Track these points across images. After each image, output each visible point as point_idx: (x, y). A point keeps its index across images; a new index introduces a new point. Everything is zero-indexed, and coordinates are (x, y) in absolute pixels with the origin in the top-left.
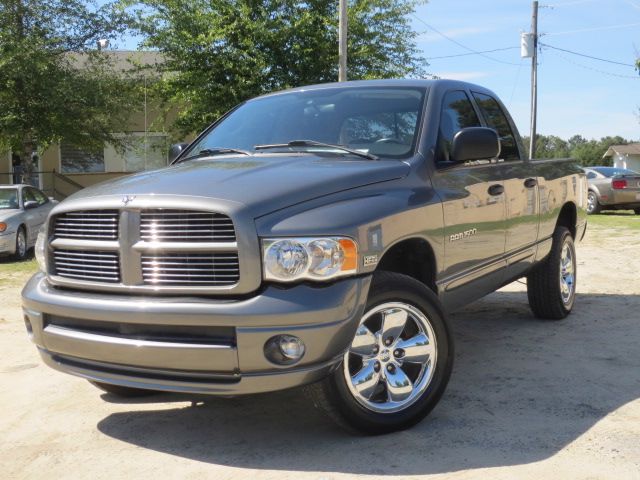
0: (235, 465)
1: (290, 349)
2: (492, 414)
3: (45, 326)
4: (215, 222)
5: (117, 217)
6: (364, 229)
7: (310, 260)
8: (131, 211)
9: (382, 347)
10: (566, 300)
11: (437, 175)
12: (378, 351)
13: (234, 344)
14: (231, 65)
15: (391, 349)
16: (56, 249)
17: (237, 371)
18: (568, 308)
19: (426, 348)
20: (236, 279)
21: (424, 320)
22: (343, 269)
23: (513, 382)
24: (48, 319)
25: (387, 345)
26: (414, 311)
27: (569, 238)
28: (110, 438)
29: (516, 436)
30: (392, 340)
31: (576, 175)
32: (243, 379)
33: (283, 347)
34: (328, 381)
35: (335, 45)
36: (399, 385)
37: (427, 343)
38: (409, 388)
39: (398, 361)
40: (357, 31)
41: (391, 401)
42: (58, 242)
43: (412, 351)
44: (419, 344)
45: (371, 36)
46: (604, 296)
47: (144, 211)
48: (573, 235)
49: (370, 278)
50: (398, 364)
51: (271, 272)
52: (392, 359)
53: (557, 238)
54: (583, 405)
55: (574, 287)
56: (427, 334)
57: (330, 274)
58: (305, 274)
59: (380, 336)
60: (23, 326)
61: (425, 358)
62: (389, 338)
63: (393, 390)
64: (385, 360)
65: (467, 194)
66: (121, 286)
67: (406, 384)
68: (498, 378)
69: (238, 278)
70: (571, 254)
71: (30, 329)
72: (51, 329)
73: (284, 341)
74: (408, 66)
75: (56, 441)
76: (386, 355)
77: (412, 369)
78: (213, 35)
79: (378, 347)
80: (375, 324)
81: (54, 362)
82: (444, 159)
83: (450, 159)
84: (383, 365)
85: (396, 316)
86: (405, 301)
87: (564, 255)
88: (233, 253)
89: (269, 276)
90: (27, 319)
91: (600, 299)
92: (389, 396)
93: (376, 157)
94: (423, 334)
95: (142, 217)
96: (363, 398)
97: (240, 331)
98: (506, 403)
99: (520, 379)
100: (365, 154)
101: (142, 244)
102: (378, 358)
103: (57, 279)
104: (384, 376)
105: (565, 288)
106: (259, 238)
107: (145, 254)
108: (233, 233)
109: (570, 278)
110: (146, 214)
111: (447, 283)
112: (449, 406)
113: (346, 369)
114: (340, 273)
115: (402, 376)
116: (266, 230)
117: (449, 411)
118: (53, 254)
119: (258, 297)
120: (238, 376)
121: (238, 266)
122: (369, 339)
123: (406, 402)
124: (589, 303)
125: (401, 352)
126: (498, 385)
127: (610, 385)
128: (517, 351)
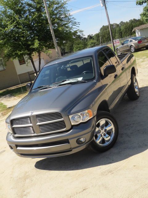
0: (75, 170)
1: (82, 139)
2: (130, 138)
3: (17, 148)
4: (56, 115)
5: (30, 118)
7: (81, 117)
8: (33, 116)
9: (101, 130)
10: (137, 94)
13: (69, 143)
14: (17, 35)
15: (104, 130)
16: (14, 128)
17: (71, 148)
18: (138, 95)
19: (111, 127)
20: (65, 127)
21: (109, 121)
24: (17, 146)
26: (107, 119)
27: (135, 77)
28: (40, 170)
29: (138, 144)
32: (73, 150)
33: (80, 140)
34: (92, 144)
35: (47, 20)
36: (107, 137)
37: (111, 126)
38: (109, 137)
40: (52, 14)
41: (106, 143)
42: (14, 126)
43: (108, 128)
45: (56, 14)
47: (37, 115)
48: (135, 75)
49: (96, 116)
50: (106, 133)
51: (73, 123)
52: (104, 133)
53: (132, 79)
56: (111, 124)
57: (87, 119)
58: (81, 121)
59: (100, 128)
60: (9, 148)
61: (112, 129)
62: (102, 127)
63: (106, 139)
66: (35, 134)
67: (108, 137)
68: (128, 125)
69: (66, 126)
70: (136, 81)
71: (12, 148)
72: (18, 148)
73: (80, 139)
74: (70, 21)
75: (27, 174)
76: (103, 131)
77: (109, 133)
78: (10, 27)
79: (100, 131)
80: (98, 125)
81: (21, 156)
84: (103, 134)
85: (102, 122)
86: (104, 118)
87: (134, 81)
89: (73, 124)
90: (10, 146)
92: (105, 141)
93: (87, 81)
94: (110, 124)
95: (37, 117)
96: (100, 144)
97: (70, 139)
98: (132, 133)
99: (133, 124)
100: (84, 81)
101: (38, 124)
102: (101, 133)
103: (16, 135)
104: (103, 137)
105: (136, 90)
106: (68, 116)
107: (40, 125)
108: (62, 116)
109: (137, 87)
110: (38, 116)
111: (111, 107)
112: (119, 138)
113: (95, 139)
114: (89, 118)
115: (107, 135)
116: (69, 113)
117: (119, 139)
118: (13, 129)
119: (72, 130)
120: (71, 149)
121: (65, 124)
122: (97, 129)
123: (110, 142)
124: (143, 91)
125: (106, 130)
126: (129, 127)
128: (129, 114)
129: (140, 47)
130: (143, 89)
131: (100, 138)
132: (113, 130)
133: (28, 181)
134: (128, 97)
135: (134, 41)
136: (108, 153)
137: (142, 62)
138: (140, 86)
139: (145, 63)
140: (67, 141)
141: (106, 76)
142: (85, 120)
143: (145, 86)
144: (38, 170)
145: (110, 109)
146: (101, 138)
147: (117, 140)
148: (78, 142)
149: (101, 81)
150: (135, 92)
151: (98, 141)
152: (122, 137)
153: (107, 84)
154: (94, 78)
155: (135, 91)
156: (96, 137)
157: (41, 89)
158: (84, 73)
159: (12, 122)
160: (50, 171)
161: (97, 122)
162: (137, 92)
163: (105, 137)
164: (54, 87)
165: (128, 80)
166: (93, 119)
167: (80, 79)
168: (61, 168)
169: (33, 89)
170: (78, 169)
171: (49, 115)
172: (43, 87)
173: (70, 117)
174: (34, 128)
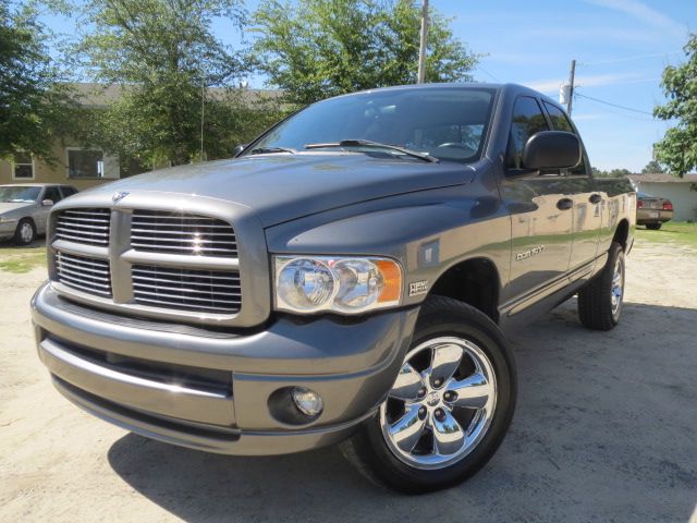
1: (307, 402)
2: (558, 468)
3: (43, 340)
4: (214, 230)
5: (108, 218)
6: (413, 247)
7: (337, 286)
8: (122, 211)
9: (430, 389)
10: (614, 312)
11: (505, 183)
12: (424, 393)
15: (440, 393)
16: (57, 251)
17: (234, 425)
18: (616, 318)
19: (483, 390)
21: (483, 357)
22: (381, 299)
23: (574, 414)
24: (47, 335)
25: (436, 386)
27: (621, 254)
30: (442, 381)
31: (626, 195)
32: (242, 437)
33: (298, 398)
36: (448, 431)
37: (484, 383)
38: (459, 435)
39: (448, 405)
41: (437, 453)
42: (59, 244)
43: (466, 392)
44: (474, 385)
46: (644, 306)
47: (137, 211)
50: (448, 409)
51: (284, 299)
52: (441, 404)
55: (621, 299)
56: (486, 374)
57: (362, 306)
58: (327, 305)
59: (428, 376)
61: (484, 400)
62: (439, 378)
63: (442, 437)
65: (535, 207)
67: (456, 429)
68: (556, 407)
69: (239, 306)
70: (622, 269)
76: (435, 397)
77: (465, 414)
78: (320, 75)
79: (425, 389)
80: (422, 362)
82: (513, 165)
83: (522, 165)
84: (431, 410)
85: (448, 352)
86: (461, 336)
87: (616, 268)
88: (234, 273)
89: (281, 305)
91: (639, 309)
92: (435, 446)
94: (481, 373)
95: (135, 219)
96: (402, 452)
97: (238, 377)
98: (571, 449)
99: (581, 410)
101: (132, 254)
102: (424, 402)
103: (58, 286)
104: (431, 422)
106: (270, 255)
107: (138, 266)
108: (234, 246)
109: (618, 291)
110: (139, 216)
111: (510, 307)
112: (504, 448)
113: (383, 421)
114: (376, 305)
115: (451, 422)
116: (279, 244)
117: (505, 456)
118: (55, 257)
119: (264, 333)
120: (239, 431)
121: (240, 290)
123: (454, 455)
125: (453, 394)
126: (559, 418)
127: (688, 429)
128: (571, 368)
131: (414, 421)
132: (490, 406)
134: (577, 317)
146: (419, 425)
148: (282, 403)
150: (609, 306)
151: (398, 436)
152: (519, 451)
154: (472, 160)
155: (610, 299)
156: (396, 411)
159: (57, 223)
162: (615, 308)
163: (440, 426)
171: (185, 222)
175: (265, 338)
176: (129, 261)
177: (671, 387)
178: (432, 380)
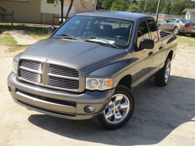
0: (72, 138)
1: (91, 108)
2: (143, 125)
3: (16, 92)
4: (73, 71)
5: (42, 64)
7: (99, 83)
8: (47, 64)
9: (115, 106)
10: (166, 80)
13: (75, 106)
16: (21, 69)
17: (75, 113)
18: (166, 83)
19: (127, 106)
20: (78, 88)
21: (127, 99)
22: (108, 87)
23: (149, 112)
24: (17, 90)
25: (116, 105)
27: (169, 62)
28: (33, 125)
29: (149, 134)
30: (117, 104)
32: (77, 116)
33: (89, 108)
34: (100, 117)
37: (127, 104)
38: (120, 117)
41: (115, 121)
42: (22, 67)
43: (123, 106)
44: (125, 105)
47: (51, 64)
48: (171, 60)
49: (115, 89)
50: (118, 110)
51: (88, 87)
52: (117, 109)
53: (166, 62)
54: (168, 124)
57: (104, 88)
58: (97, 88)
59: (114, 103)
60: (7, 89)
61: (127, 108)
62: (117, 103)
63: (117, 117)
64: (115, 109)
66: (42, 84)
67: (120, 115)
68: (144, 110)
70: (170, 66)
71: (10, 90)
72: (18, 93)
75: (17, 124)
77: (122, 112)
79: (113, 106)
80: (113, 100)
81: (18, 102)
84: (114, 111)
85: (119, 97)
86: (123, 94)
87: (168, 66)
89: (87, 88)
90: (9, 87)
92: (115, 119)
93: (118, 48)
94: (126, 102)
95: (50, 66)
96: (108, 120)
97: (78, 103)
98: (146, 121)
99: (151, 111)
100: (115, 46)
101: (50, 74)
102: (113, 109)
103: (20, 78)
104: (114, 114)
105: (166, 76)
106: (85, 77)
107: (50, 77)
108: (78, 75)
109: (168, 73)
110: (52, 66)
111: (134, 85)
112: (130, 120)
113: (104, 112)
114: (107, 88)
115: (119, 113)
116: (87, 75)
117: (130, 122)
118: (19, 70)
119: (84, 94)
121: (78, 85)
122: (111, 103)
123: (119, 121)
124: (173, 80)
125: (120, 107)
126: (144, 113)
127: (176, 117)
128: (150, 99)
129: (185, 31)
130: (173, 78)
131: (110, 113)
132: (128, 110)
133: (16, 131)
134: (154, 81)
135: (181, 22)
136: (113, 132)
137: (182, 48)
138: (171, 74)
139: (185, 50)
140: (74, 104)
141: (141, 49)
142: (101, 89)
143: (177, 75)
144: (31, 124)
145: (132, 86)
146: (112, 114)
147: (128, 122)
148: (86, 109)
149: (134, 52)
150: (164, 78)
151: (107, 116)
152: (134, 121)
153: (138, 59)
154: (127, 47)
155: (164, 76)
156: (107, 111)
157: (65, 38)
158: (118, 37)
159: (21, 62)
160: (43, 129)
161: (114, 95)
162: (166, 79)
163: (116, 114)
164: (79, 40)
165: (162, 62)
166: (111, 90)
167: (112, 42)
168: (57, 130)
169: (55, 34)
170: (74, 138)
171: (65, 68)
172: (67, 36)
173: (87, 79)
174: (43, 77)
175: (84, 95)
176: (48, 75)
177: (176, 105)
178: (115, 103)
